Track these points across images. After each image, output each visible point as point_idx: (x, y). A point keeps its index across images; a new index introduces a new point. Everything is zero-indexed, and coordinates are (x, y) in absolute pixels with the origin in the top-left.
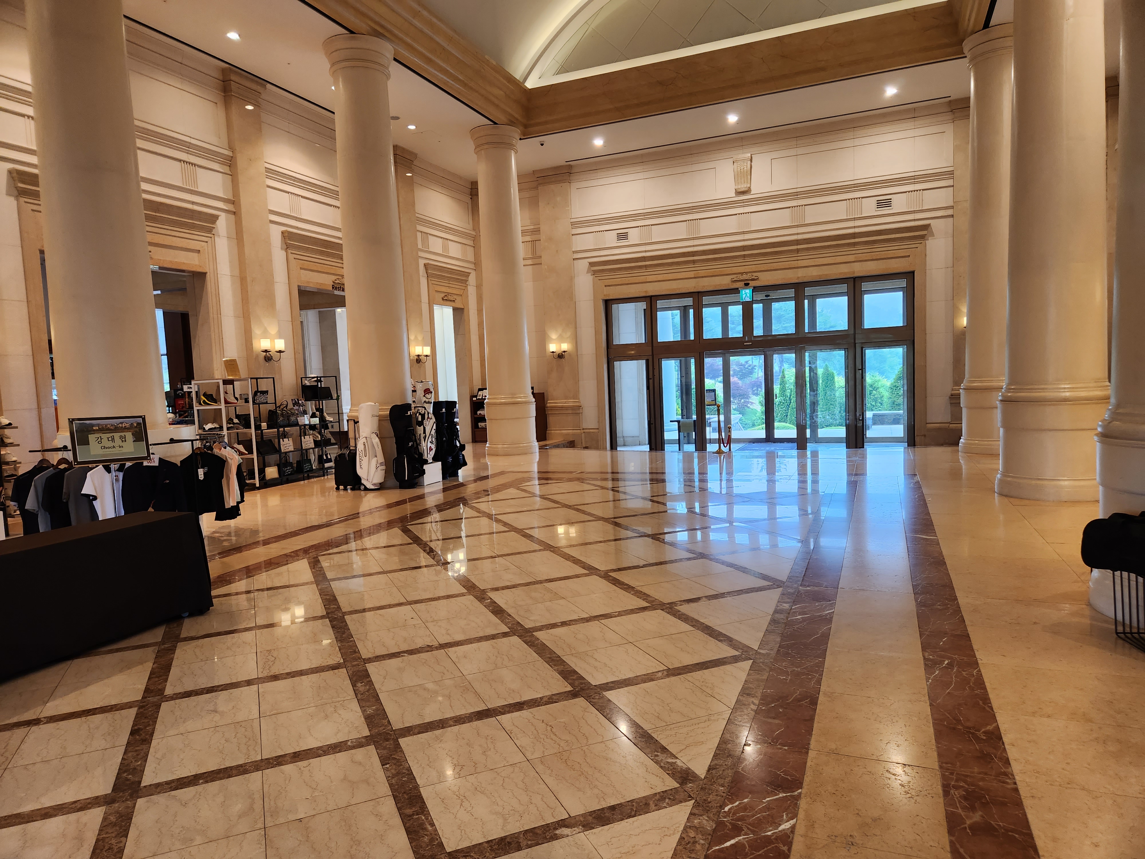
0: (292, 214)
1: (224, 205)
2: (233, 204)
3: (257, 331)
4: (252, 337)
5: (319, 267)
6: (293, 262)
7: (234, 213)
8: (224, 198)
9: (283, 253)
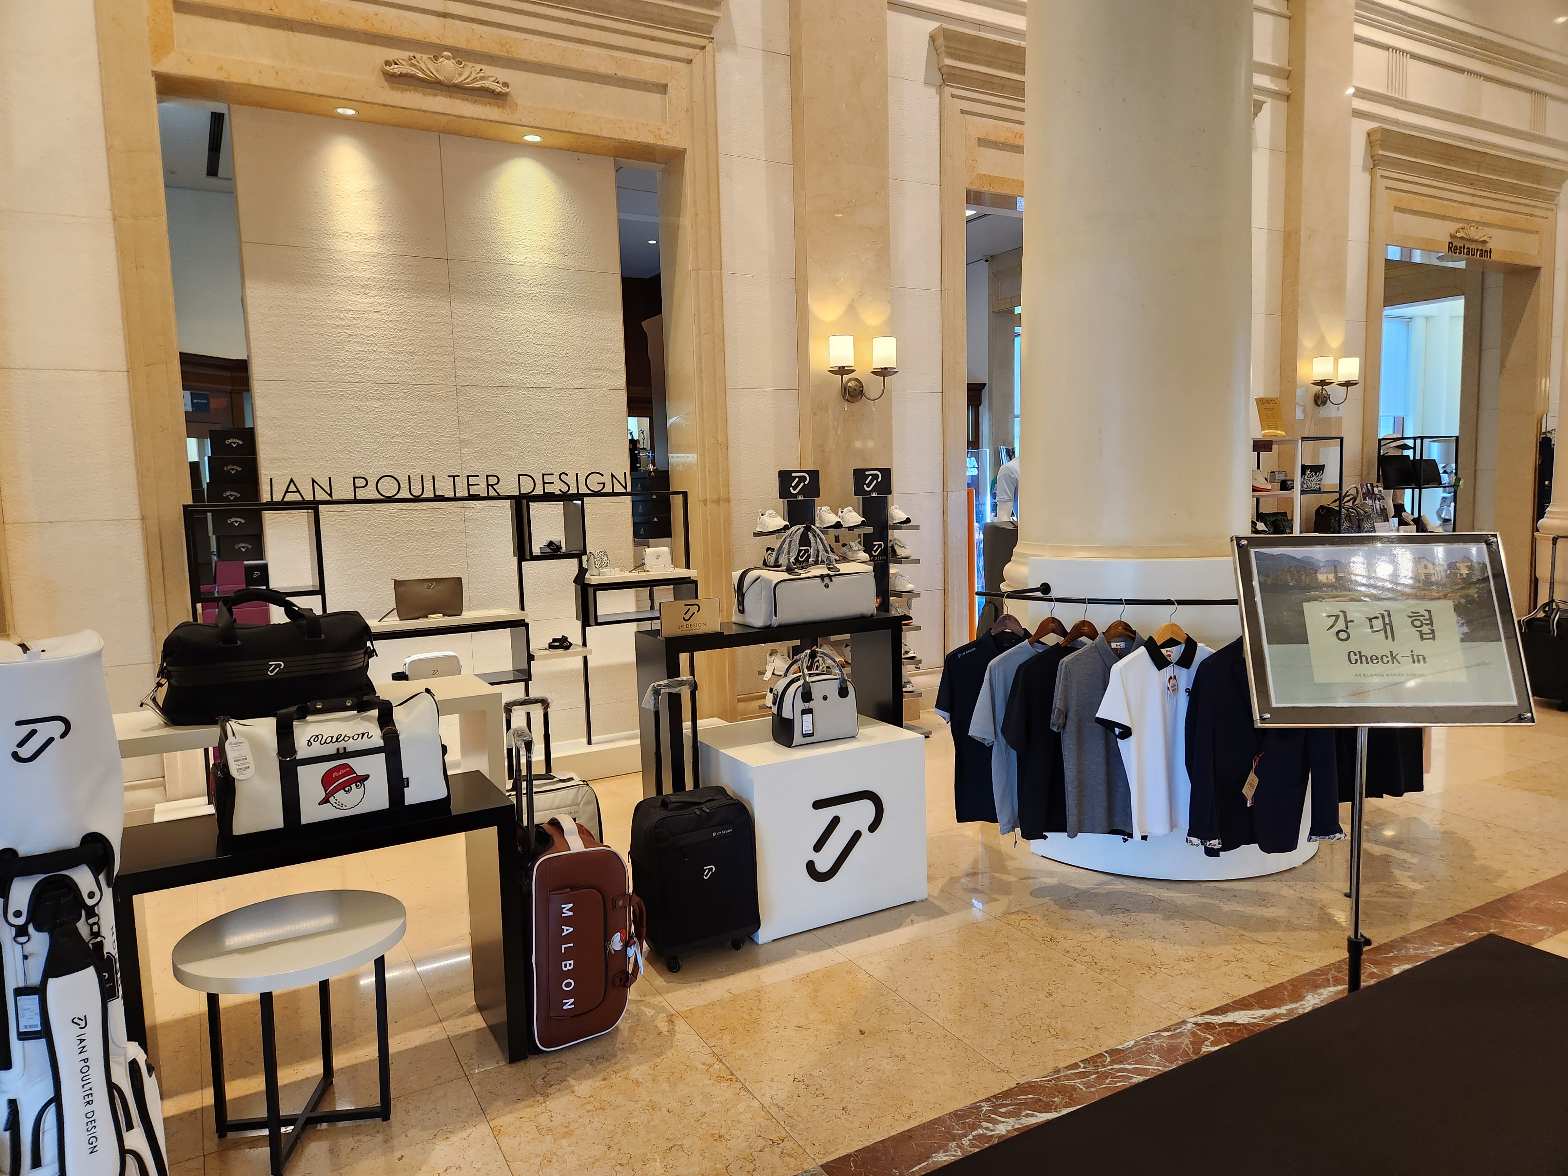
0: (1390, 94)
1: (1271, 82)
2: (1288, 78)
3: (1307, 342)
4: (1296, 355)
5: (1428, 206)
6: (1383, 196)
7: (1288, 98)
8: (1273, 67)
9: (1366, 178)
